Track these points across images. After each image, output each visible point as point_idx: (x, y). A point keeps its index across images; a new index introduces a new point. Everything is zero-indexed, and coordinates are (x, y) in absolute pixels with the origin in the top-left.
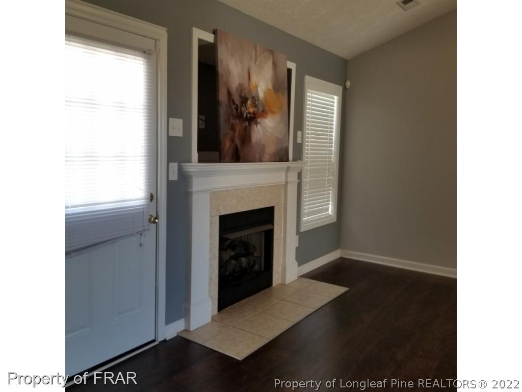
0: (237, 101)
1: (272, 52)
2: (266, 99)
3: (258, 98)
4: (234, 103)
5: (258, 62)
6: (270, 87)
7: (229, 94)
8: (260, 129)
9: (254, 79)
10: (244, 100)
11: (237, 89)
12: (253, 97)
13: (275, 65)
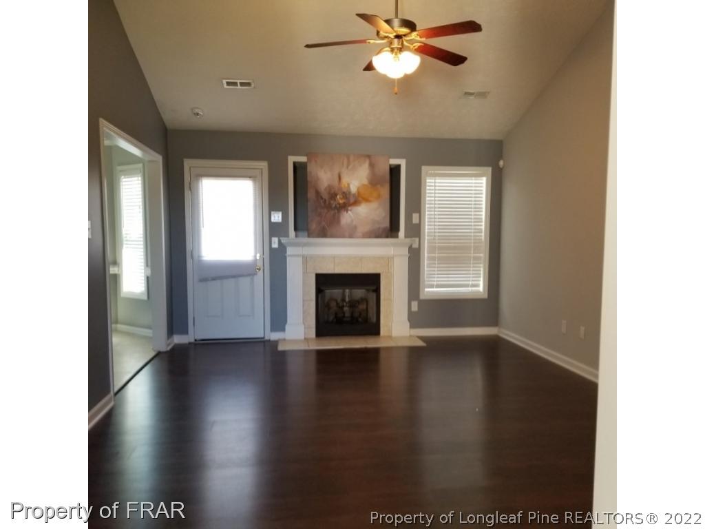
0: (326, 196)
1: (369, 156)
2: (359, 193)
3: (350, 193)
4: (322, 198)
5: (350, 167)
6: (365, 182)
7: (317, 193)
8: (351, 214)
9: (345, 180)
10: (333, 196)
11: (326, 189)
12: (344, 193)
13: (372, 166)
